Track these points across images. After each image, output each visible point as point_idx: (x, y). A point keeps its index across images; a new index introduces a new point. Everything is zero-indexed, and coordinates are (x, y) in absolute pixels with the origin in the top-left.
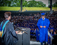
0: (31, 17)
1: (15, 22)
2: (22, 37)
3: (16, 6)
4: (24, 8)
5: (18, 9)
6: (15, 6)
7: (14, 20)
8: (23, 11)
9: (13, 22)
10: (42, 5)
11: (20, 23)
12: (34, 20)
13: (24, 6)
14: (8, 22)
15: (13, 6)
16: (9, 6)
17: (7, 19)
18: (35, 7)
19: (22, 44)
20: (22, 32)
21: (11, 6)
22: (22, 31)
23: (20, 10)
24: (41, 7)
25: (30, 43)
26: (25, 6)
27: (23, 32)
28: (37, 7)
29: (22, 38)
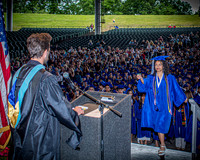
0: (133, 51)
1: (76, 72)
2: (99, 127)
3: (78, 9)
4: (106, 17)
5: (84, 22)
6: (74, 10)
7: (71, 62)
8: (105, 28)
9: (67, 71)
10: (175, 7)
11: (91, 74)
12: (144, 63)
13: (109, 9)
14: (41, 71)
15: (66, 13)
16: (54, 10)
17: (35, 59)
18: (149, 13)
19: (102, 153)
20: (101, 110)
21: (61, 13)
22: (102, 105)
23: (94, 24)
24: (172, 14)
25: (132, 153)
26: (114, 11)
27: (106, 110)
28: (158, 13)
29: (99, 131)
